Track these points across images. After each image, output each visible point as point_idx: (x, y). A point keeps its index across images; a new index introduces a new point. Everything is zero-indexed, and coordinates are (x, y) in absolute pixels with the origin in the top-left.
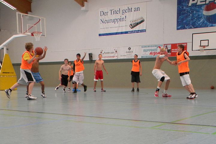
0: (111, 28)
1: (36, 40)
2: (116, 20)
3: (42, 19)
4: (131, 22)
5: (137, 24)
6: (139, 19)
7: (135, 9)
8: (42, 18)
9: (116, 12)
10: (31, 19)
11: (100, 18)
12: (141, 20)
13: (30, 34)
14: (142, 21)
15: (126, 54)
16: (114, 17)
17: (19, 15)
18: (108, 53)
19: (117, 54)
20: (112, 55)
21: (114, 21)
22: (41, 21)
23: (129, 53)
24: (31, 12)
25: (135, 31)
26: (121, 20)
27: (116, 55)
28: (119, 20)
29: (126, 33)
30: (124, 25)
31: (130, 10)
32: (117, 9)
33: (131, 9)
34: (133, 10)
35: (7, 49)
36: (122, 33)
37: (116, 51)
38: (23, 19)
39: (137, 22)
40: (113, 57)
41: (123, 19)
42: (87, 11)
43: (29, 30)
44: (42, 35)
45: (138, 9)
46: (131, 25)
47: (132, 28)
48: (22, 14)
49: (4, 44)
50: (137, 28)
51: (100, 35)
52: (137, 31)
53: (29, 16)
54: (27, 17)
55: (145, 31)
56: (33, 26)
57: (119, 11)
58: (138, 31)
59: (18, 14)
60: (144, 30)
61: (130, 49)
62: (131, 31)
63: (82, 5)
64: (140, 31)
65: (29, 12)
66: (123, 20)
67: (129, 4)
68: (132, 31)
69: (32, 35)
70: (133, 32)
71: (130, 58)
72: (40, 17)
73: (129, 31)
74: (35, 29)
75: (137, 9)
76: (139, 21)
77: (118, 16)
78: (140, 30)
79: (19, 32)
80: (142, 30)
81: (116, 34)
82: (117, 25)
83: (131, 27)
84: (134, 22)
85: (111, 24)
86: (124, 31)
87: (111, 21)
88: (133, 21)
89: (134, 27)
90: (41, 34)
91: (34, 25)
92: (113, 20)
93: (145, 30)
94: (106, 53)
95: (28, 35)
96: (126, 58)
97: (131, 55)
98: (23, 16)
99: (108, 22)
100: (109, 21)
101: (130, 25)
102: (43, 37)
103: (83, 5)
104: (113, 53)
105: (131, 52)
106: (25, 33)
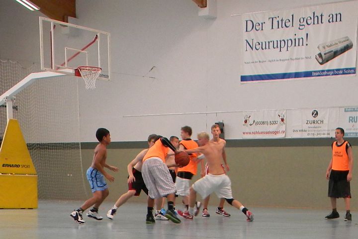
0: (270, 61)
1: (87, 87)
2: (283, 43)
3: (101, 34)
4: (321, 48)
5: (336, 54)
6: (340, 42)
7: (331, 16)
8: (103, 32)
9: (283, 24)
10: (76, 34)
11: (246, 36)
12: (345, 44)
13: (72, 71)
14: (347, 48)
15: (305, 127)
16: (279, 34)
17: (46, 25)
18: (263, 123)
19: (284, 126)
20: (273, 128)
21: (280, 45)
22: (98, 40)
23: (313, 125)
24: (75, 17)
25: (328, 71)
26: (295, 42)
27: (283, 128)
28: (290, 42)
29: (308, 74)
30: (304, 57)
31: (318, 19)
32: (286, 16)
33: (322, 16)
34: (325, 19)
35: (15, 108)
36: (297, 75)
37: (282, 120)
38: (54, 34)
39: (334, 49)
40: (276, 133)
41: (301, 40)
42: (214, 19)
43: (68, 61)
44: (101, 76)
45: (339, 16)
46: (320, 55)
47: (321, 64)
48: (53, 22)
49: (7, 94)
50: (333, 64)
51: (243, 79)
52: (333, 70)
53: (71, 28)
54: (66, 31)
55: (353, 71)
56: (79, 53)
57: (291, 20)
58: (336, 72)
59: (44, 22)
60: (351, 69)
61: (315, 114)
62: (319, 71)
63: (202, 2)
64: (341, 72)
65: (69, 18)
66: (301, 44)
67: (317, 5)
68: (323, 71)
69: (77, 73)
70: (325, 73)
71: (316, 137)
72: (97, 31)
73: (315, 72)
74: (85, 59)
75: (336, 18)
76: (340, 46)
77: (288, 34)
78: (343, 70)
79: (45, 65)
80: (347, 69)
81: (284, 76)
82: (285, 54)
83: (320, 61)
84: (328, 50)
85: (273, 53)
86: (302, 69)
87: (271, 44)
88: (324, 47)
89: (327, 61)
90: (100, 72)
91: (83, 50)
92: (275, 43)
93: (354, 69)
94: (257, 123)
95: (68, 74)
96: (305, 136)
97: (319, 129)
98: (54, 26)
99: (264, 46)
100: (267, 43)
101: (318, 56)
102: (103, 78)
103: (204, 3)
104: (275, 123)
105: (319, 122)
106: (58, 68)
